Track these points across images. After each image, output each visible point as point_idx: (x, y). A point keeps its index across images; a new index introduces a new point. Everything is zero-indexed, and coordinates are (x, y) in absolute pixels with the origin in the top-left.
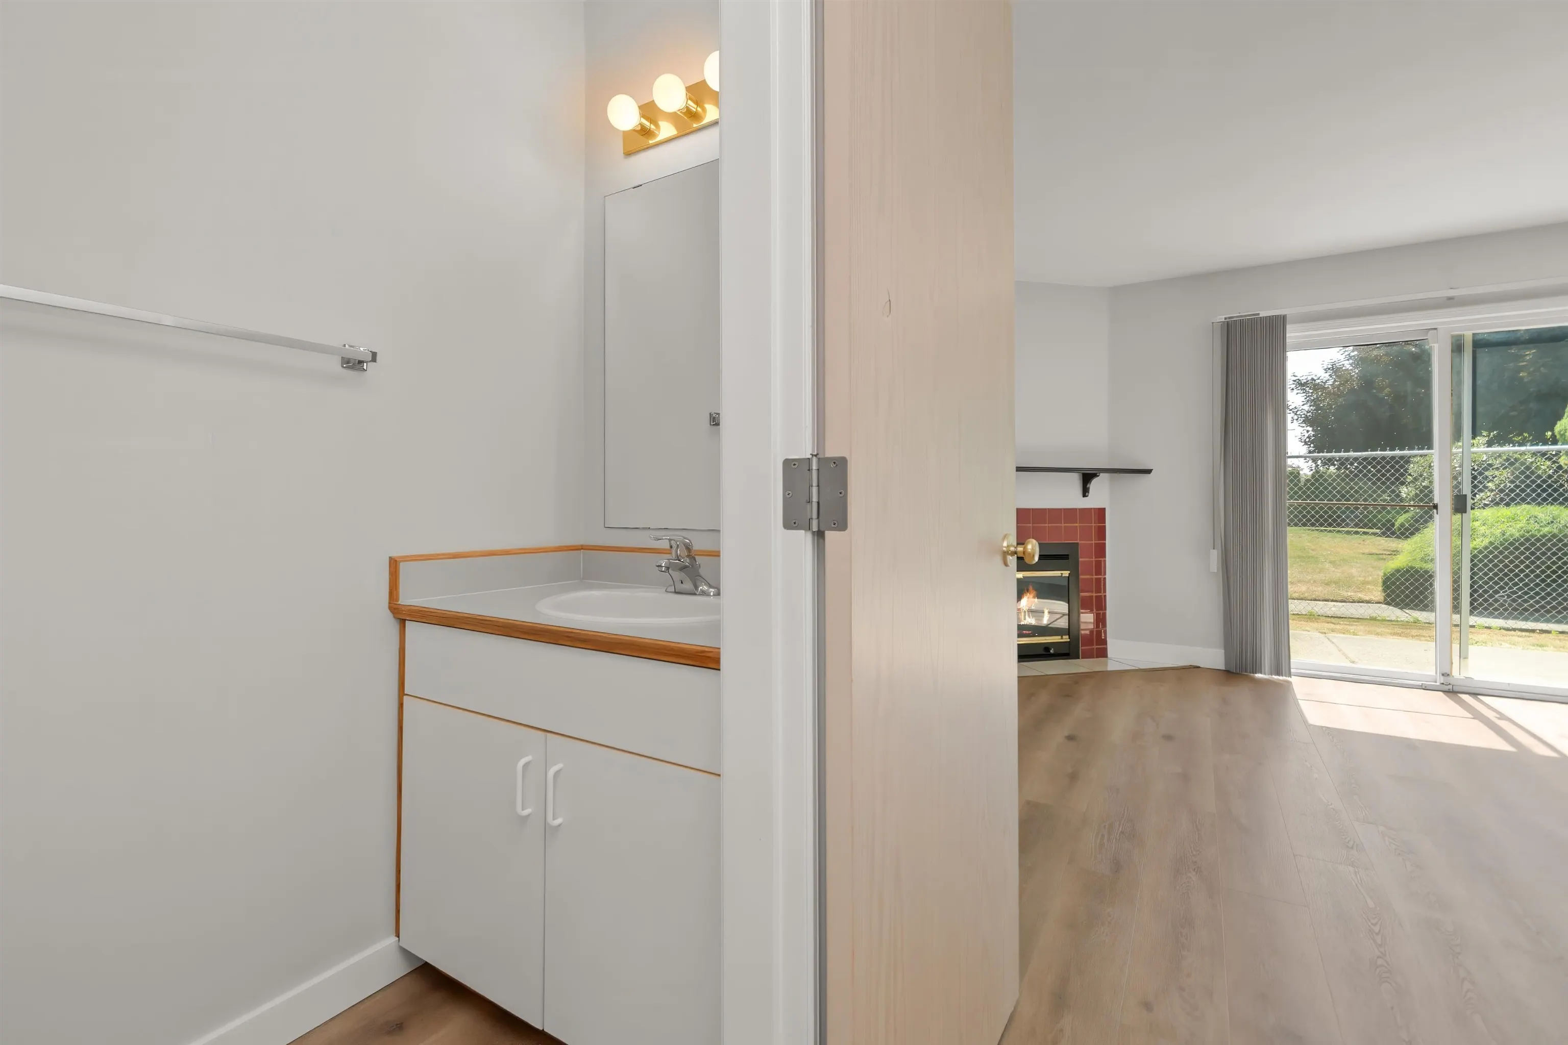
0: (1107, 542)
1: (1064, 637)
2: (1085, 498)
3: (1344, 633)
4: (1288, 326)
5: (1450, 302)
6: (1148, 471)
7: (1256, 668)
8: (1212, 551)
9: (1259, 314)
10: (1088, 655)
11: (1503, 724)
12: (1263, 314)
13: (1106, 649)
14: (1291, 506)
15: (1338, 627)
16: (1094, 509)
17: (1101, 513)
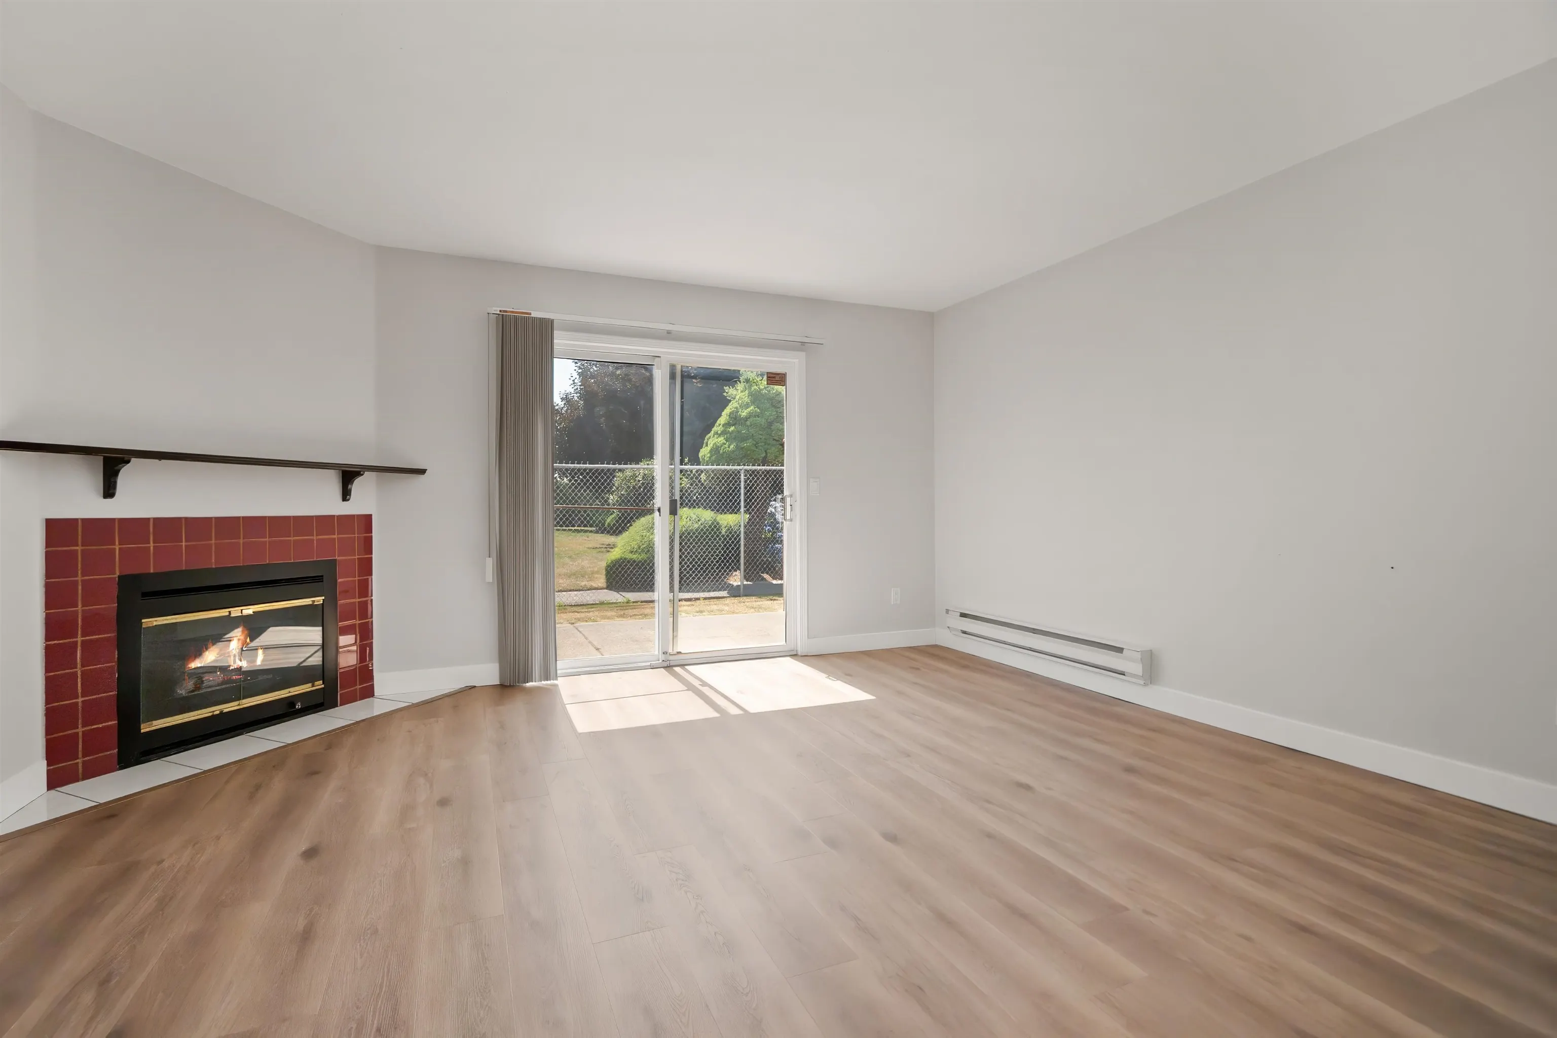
0: (373, 556)
1: (317, 683)
2: (344, 502)
3: (586, 621)
4: (555, 332)
5: (669, 336)
6: (422, 472)
7: (528, 678)
8: (488, 559)
9: (530, 314)
10: (350, 699)
11: (705, 690)
12: (535, 314)
13: (372, 686)
14: (558, 510)
15: (583, 615)
16: (358, 516)
17: (367, 520)
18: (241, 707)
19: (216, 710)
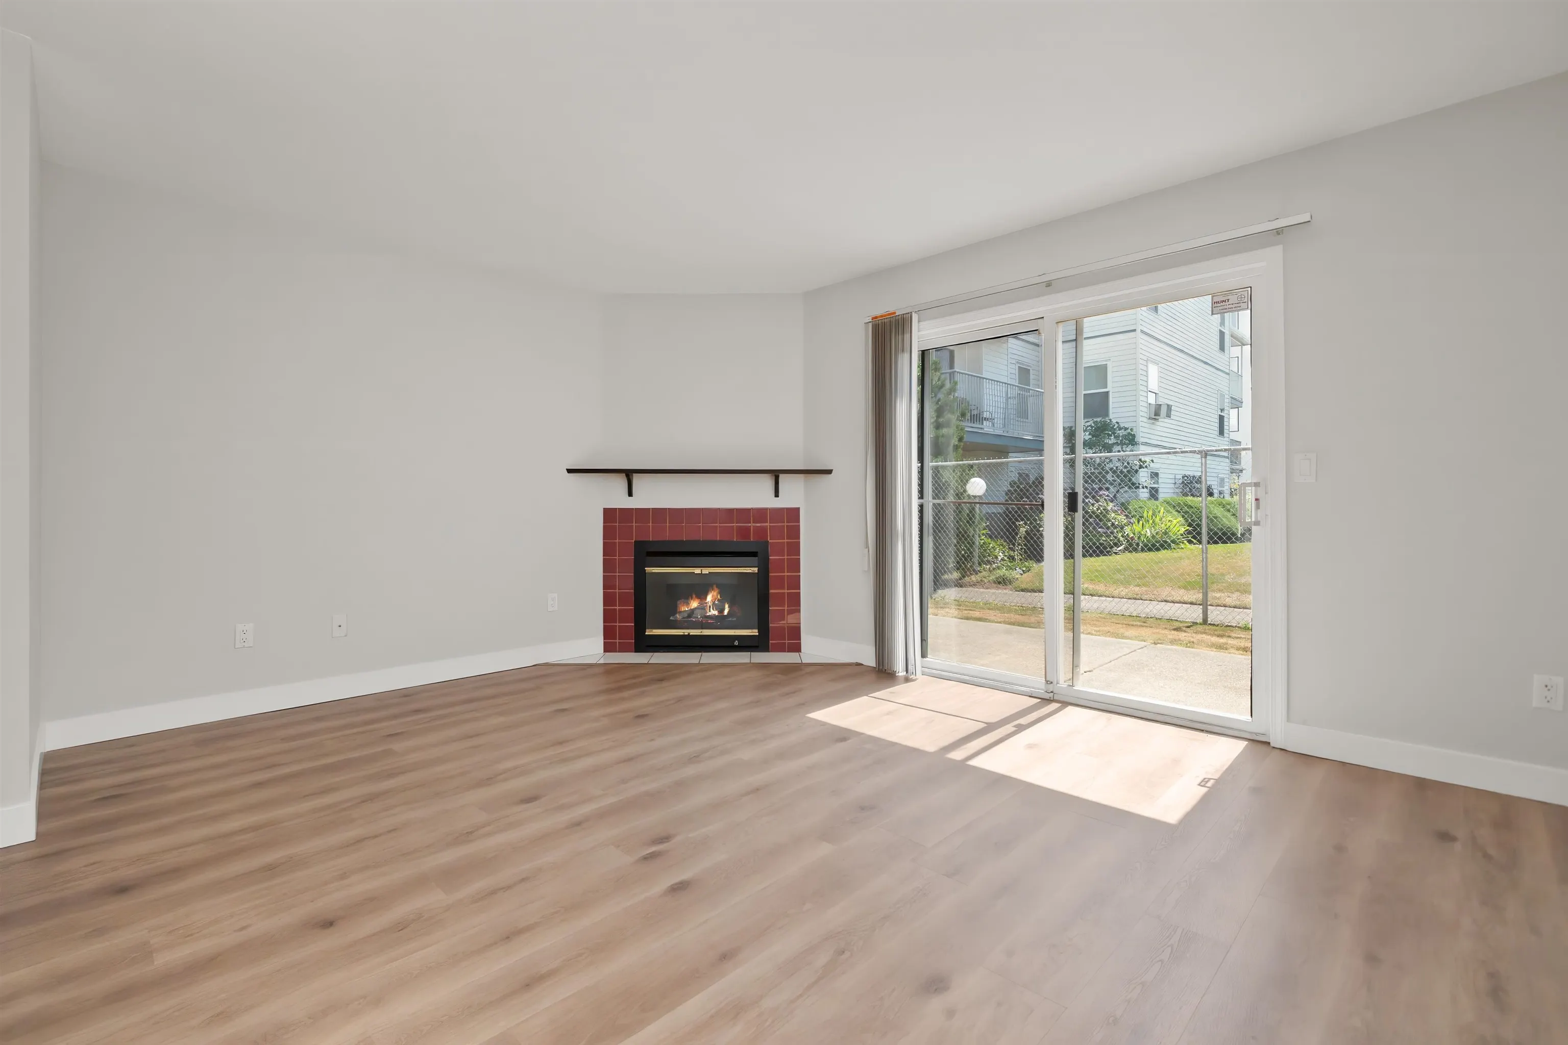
0: (801, 542)
1: (753, 631)
2: (777, 498)
5: (1051, 288)
6: (829, 472)
8: (865, 549)
9: (894, 313)
10: (781, 649)
13: (799, 644)
16: (787, 508)
17: (794, 514)
18: (702, 634)
19: (686, 632)
